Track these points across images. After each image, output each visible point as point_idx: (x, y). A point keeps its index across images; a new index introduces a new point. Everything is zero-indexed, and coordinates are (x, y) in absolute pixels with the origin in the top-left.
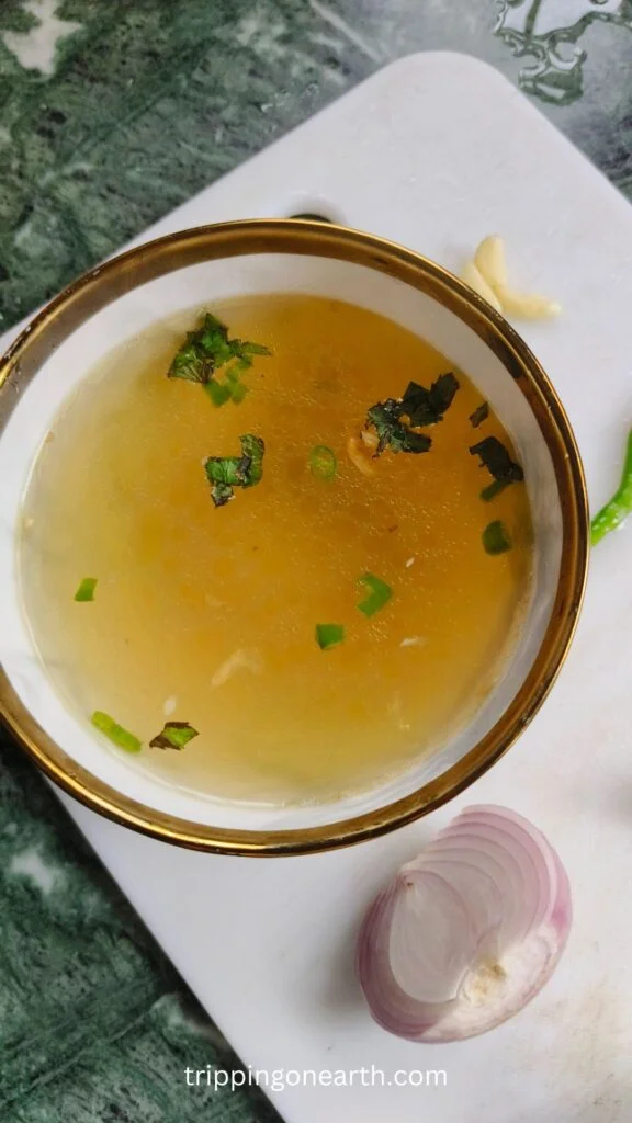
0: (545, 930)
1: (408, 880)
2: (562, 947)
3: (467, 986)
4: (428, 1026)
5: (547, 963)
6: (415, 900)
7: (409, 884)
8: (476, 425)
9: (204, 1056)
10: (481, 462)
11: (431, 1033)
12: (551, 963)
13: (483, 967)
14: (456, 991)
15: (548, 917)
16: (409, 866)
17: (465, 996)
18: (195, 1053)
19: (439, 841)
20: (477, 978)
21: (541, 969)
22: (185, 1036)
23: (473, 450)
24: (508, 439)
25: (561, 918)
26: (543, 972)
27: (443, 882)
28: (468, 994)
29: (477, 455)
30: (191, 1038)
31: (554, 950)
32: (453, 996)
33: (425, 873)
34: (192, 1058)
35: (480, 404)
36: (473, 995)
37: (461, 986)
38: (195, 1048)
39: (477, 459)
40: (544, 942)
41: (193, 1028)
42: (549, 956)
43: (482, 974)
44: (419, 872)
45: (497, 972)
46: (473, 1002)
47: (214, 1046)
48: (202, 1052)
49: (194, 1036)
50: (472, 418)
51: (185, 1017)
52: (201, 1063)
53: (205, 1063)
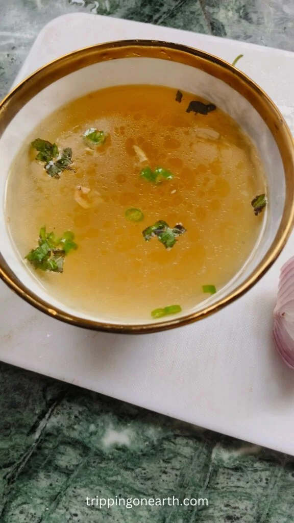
7: (283, 314)
8: (180, 101)
9: (250, 462)
10: (195, 113)
23: (188, 111)
24: (198, 97)
29: (191, 111)
30: (239, 458)
34: (246, 467)
35: (176, 93)
38: (244, 462)
39: (192, 113)
41: (236, 454)
48: (248, 462)
49: (239, 457)
50: (176, 100)
51: (230, 452)
52: (250, 466)
53: (252, 465)
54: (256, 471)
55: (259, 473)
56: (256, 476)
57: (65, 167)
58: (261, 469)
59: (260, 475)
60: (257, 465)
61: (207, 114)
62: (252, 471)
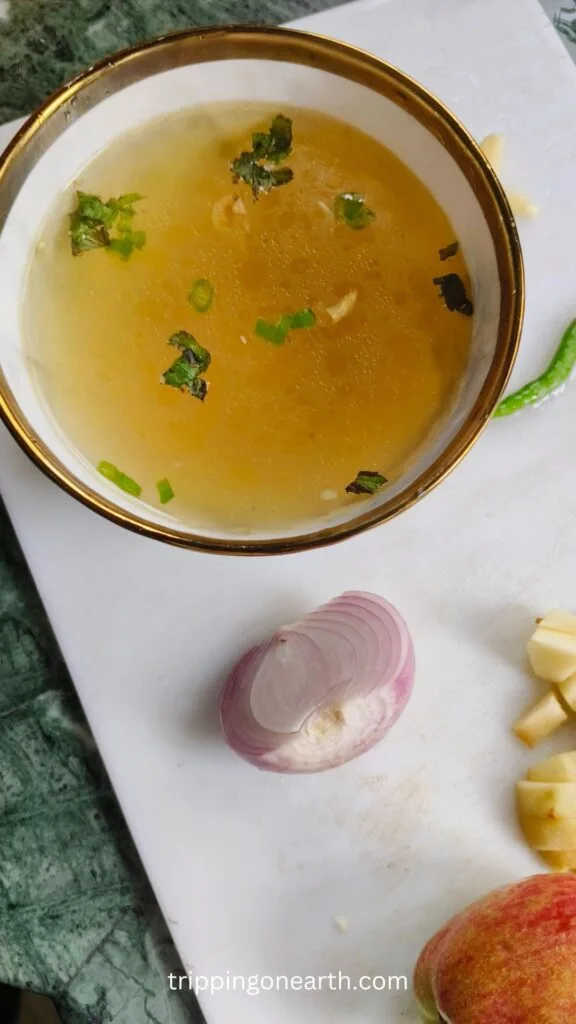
0: (386, 692)
1: (283, 637)
2: (397, 715)
3: (310, 724)
4: (269, 749)
5: (380, 723)
6: (285, 654)
7: (283, 641)
8: (443, 259)
9: (70, 749)
10: (441, 292)
11: (270, 757)
12: (384, 724)
13: (327, 710)
14: (299, 726)
15: (392, 682)
16: (286, 628)
17: (306, 732)
18: (62, 744)
19: (315, 613)
20: (319, 720)
21: (373, 726)
22: (59, 729)
23: (436, 281)
24: (468, 277)
25: (402, 687)
26: (376, 730)
27: (312, 643)
28: (309, 730)
29: (440, 286)
30: (65, 732)
31: (390, 714)
32: (296, 729)
33: (297, 634)
34: (60, 748)
35: (452, 242)
36: (313, 732)
37: (305, 721)
38: (64, 741)
39: (438, 289)
40: (382, 702)
41: (66, 723)
42: (383, 718)
43: (325, 717)
44: (293, 633)
45: (338, 717)
46: (312, 739)
47: (81, 743)
48: (69, 745)
49: (66, 730)
50: (441, 252)
51: (63, 713)
52: (66, 754)
53: (69, 755)
54: (65, 764)
55: (64, 770)
56: (59, 770)
57: (256, 183)
58: (73, 769)
59: (64, 775)
60: (74, 761)
61: (452, 310)
62: (62, 760)
